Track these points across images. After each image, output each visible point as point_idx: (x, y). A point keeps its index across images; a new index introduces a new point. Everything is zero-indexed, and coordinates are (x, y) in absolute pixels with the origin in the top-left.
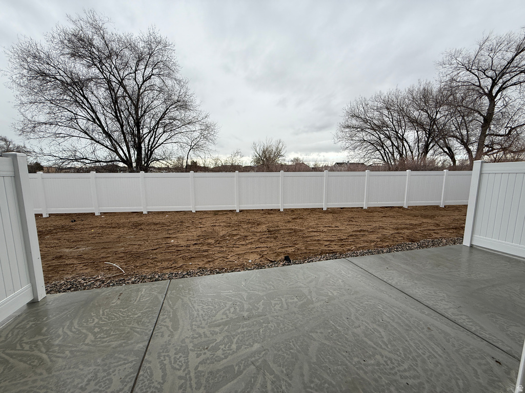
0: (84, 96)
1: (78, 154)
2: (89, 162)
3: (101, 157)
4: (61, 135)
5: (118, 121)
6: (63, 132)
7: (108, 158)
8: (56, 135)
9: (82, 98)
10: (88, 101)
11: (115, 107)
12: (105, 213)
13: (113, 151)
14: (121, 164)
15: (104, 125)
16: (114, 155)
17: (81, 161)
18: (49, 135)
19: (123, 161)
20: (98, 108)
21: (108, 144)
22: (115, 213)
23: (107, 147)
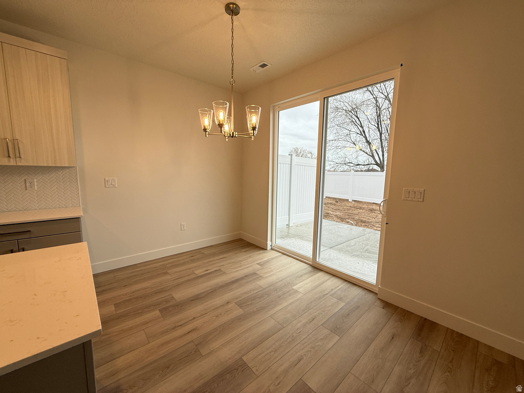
0: (357, 117)
1: (347, 160)
2: (353, 165)
3: (362, 161)
4: (340, 147)
5: (379, 130)
6: (341, 145)
7: (366, 162)
8: (337, 147)
9: (356, 118)
10: (359, 120)
11: (378, 120)
12: (355, 201)
13: (370, 156)
14: (376, 167)
15: (367, 136)
16: (371, 159)
17: (349, 164)
18: (333, 148)
19: (377, 164)
20: (365, 124)
21: (368, 151)
22: (361, 201)
23: (367, 153)
